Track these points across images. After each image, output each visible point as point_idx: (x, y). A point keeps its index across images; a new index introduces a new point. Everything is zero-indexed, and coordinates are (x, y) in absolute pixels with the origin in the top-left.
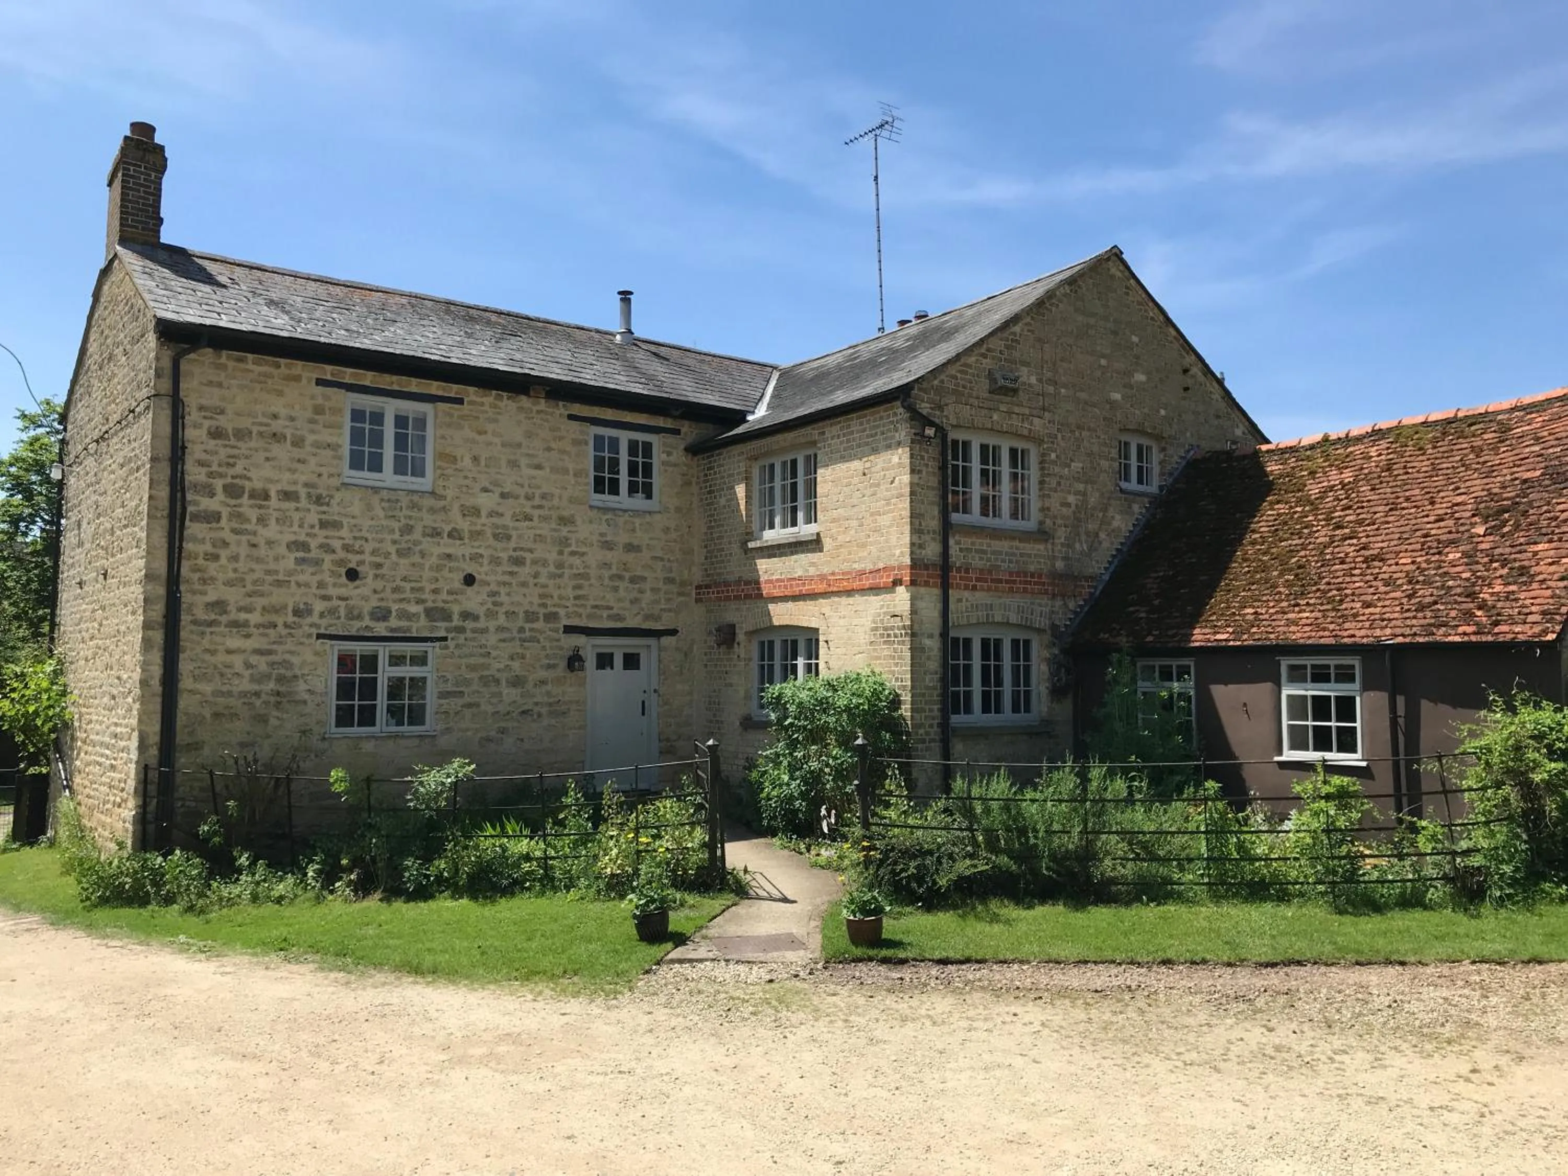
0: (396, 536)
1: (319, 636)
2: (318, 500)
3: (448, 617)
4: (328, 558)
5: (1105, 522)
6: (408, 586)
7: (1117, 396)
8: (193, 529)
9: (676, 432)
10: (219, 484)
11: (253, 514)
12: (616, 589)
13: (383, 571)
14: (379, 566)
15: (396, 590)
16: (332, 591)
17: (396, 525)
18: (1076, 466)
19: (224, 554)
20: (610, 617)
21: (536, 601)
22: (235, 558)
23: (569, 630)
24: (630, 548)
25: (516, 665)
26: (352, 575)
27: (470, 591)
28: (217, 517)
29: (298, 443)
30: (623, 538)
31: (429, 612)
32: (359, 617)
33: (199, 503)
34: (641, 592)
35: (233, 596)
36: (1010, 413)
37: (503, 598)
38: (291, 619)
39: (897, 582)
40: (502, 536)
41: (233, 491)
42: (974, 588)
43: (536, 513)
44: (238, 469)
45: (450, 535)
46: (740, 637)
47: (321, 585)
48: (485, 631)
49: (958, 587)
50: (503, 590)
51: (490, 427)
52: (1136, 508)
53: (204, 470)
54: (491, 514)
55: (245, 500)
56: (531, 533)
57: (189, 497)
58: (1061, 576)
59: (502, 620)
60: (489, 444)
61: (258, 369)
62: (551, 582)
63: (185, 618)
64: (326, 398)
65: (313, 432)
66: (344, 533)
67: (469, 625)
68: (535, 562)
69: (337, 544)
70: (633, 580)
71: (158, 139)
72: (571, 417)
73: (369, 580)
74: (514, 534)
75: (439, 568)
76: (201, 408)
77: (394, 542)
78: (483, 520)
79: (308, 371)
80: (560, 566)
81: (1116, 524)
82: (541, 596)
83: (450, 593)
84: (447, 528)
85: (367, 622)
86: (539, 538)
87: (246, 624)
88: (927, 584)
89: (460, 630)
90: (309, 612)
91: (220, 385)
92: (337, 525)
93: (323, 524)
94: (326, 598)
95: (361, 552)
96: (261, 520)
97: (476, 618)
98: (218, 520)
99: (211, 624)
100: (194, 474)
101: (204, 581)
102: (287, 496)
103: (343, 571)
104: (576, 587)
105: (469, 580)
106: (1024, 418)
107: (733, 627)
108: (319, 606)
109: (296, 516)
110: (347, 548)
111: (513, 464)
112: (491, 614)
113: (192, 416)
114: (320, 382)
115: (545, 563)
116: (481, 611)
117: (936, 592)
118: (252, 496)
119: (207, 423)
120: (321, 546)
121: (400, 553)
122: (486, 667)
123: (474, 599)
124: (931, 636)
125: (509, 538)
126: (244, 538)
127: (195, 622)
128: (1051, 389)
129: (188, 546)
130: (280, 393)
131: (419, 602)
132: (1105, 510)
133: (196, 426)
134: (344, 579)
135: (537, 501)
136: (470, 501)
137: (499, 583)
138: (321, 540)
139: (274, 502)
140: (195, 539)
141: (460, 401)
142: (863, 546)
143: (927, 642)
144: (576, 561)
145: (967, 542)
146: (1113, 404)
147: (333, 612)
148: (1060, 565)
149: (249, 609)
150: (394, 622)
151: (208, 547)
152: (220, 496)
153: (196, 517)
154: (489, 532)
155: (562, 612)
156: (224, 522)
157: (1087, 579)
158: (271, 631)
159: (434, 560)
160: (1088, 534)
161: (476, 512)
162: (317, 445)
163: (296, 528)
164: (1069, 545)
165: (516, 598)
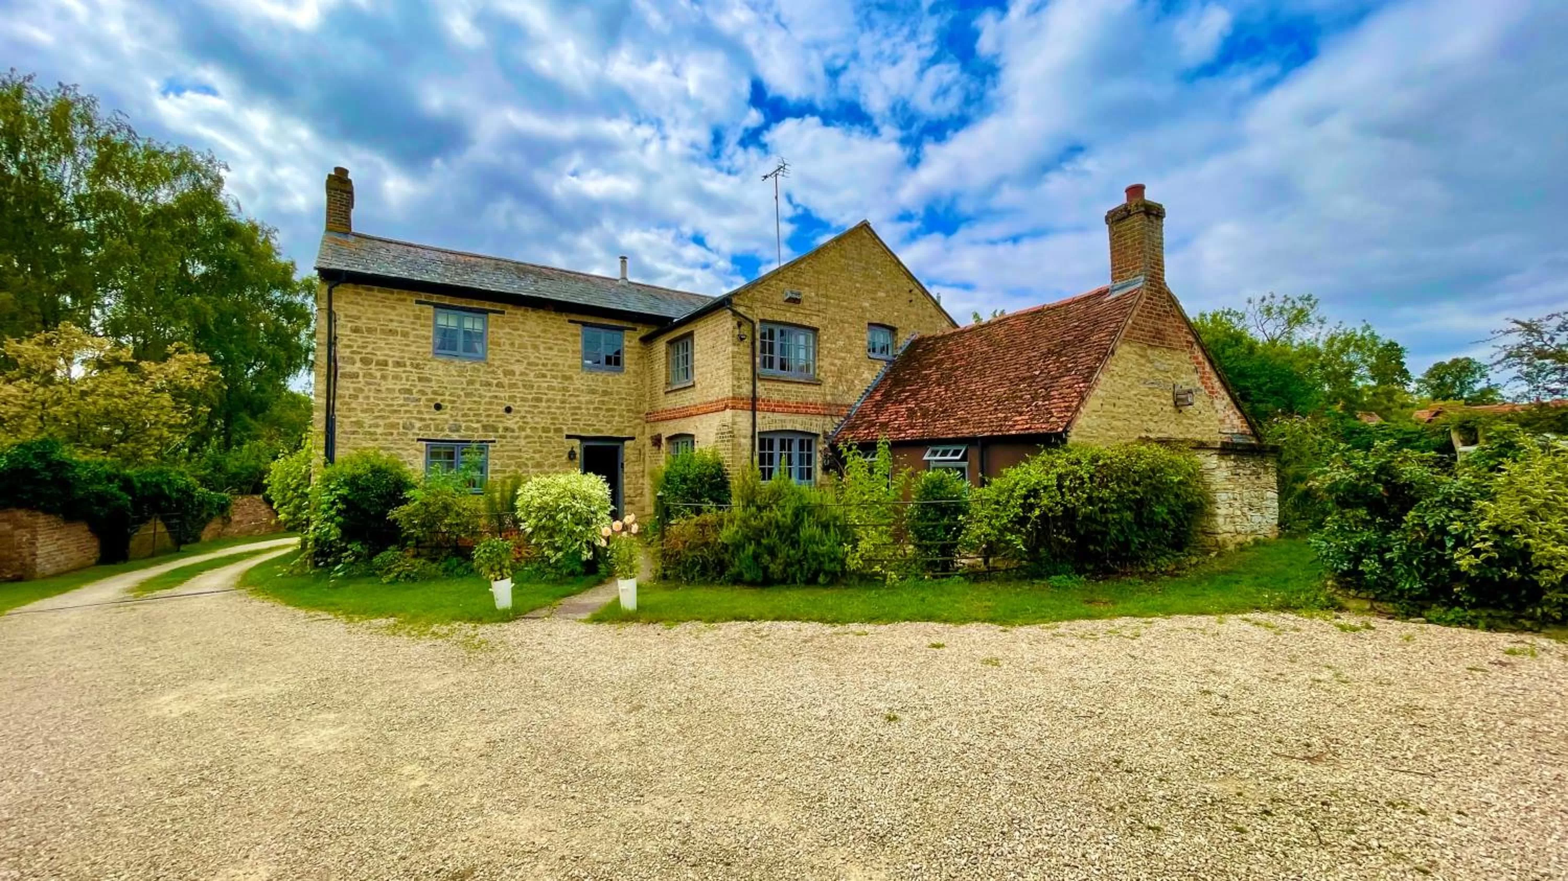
0: (465, 386)
1: (419, 440)
2: (417, 366)
3: (495, 430)
4: (424, 398)
5: (858, 375)
6: (471, 413)
7: (866, 304)
8: (341, 382)
9: (635, 329)
10: (357, 357)
11: (378, 374)
12: (597, 415)
13: (457, 405)
14: (454, 402)
15: (464, 415)
16: (427, 416)
17: (464, 380)
18: (841, 343)
19: (361, 396)
20: (594, 430)
21: (549, 421)
22: (368, 398)
23: (568, 437)
24: (605, 393)
25: (537, 456)
26: (438, 407)
27: (508, 416)
28: (356, 376)
29: (405, 335)
30: (601, 387)
31: (485, 428)
32: (442, 430)
33: (344, 367)
34: (613, 416)
35: (367, 419)
36: (797, 313)
37: (529, 420)
38: (401, 430)
39: (726, 407)
40: (528, 386)
41: (365, 361)
42: (774, 411)
43: (548, 374)
44: (369, 350)
45: (497, 385)
46: (664, 441)
47: (419, 412)
48: (518, 437)
49: (763, 410)
50: (529, 416)
51: (521, 326)
52: (878, 367)
53: (348, 350)
54: (522, 374)
55: (373, 366)
56: (546, 385)
57: (339, 364)
58: (829, 405)
59: (528, 431)
60: (520, 336)
61: (380, 295)
62: (558, 411)
63: (338, 431)
64: (421, 311)
65: (414, 329)
66: (433, 384)
67: (509, 434)
68: (548, 401)
69: (429, 391)
70: (608, 410)
71: (350, 177)
72: (570, 321)
73: (448, 411)
74: (536, 385)
75: (491, 403)
76: (346, 316)
77: (463, 389)
78: (517, 377)
79: (411, 298)
80: (563, 402)
81: (864, 376)
82: (552, 419)
83: (497, 416)
84: (495, 382)
85: (447, 432)
86: (550, 388)
87: (375, 433)
88: (742, 409)
89: (504, 437)
90: (412, 426)
91: (358, 304)
92: (428, 380)
93: (420, 379)
94: (422, 419)
95: (443, 395)
96: (384, 377)
97: (513, 431)
98: (357, 377)
99: (354, 433)
100: (342, 351)
101: (350, 410)
102: (398, 364)
103: (432, 405)
104: (573, 414)
105: (508, 410)
106: (806, 315)
107: (660, 435)
108: (418, 424)
109: (404, 375)
110: (435, 393)
111: (535, 347)
112: (522, 429)
113: (341, 321)
114: (418, 302)
115: (554, 401)
116: (515, 427)
117: (750, 413)
118: (378, 363)
119: (350, 325)
120: (420, 391)
121: (467, 395)
122: (520, 457)
123: (511, 421)
124: (745, 437)
125: (532, 387)
126: (373, 387)
127: (345, 433)
128: (824, 300)
129: (339, 392)
130: (394, 308)
131: (478, 422)
132: (858, 368)
133: (343, 326)
134: (433, 410)
135: (549, 367)
136: (511, 367)
137: (527, 412)
138: (419, 388)
139: (390, 368)
140: (342, 388)
141: (503, 313)
142: (713, 387)
143: (743, 441)
144: (573, 399)
145: (769, 385)
146: (864, 310)
147: (427, 427)
148: (829, 398)
149: (377, 426)
150: (463, 433)
151: (352, 392)
152: (358, 364)
153: (344, 375)
154: (520, 384)
155: (565, 428)
156: (361, 379)
157: (845, 406)
158: (390, 438)
159: (487, 399)
160: (847, 381)
161: (512, 373)
162: (417, 336)
163: (404, 381)
164: (835, 387)
165: (537, 419)
